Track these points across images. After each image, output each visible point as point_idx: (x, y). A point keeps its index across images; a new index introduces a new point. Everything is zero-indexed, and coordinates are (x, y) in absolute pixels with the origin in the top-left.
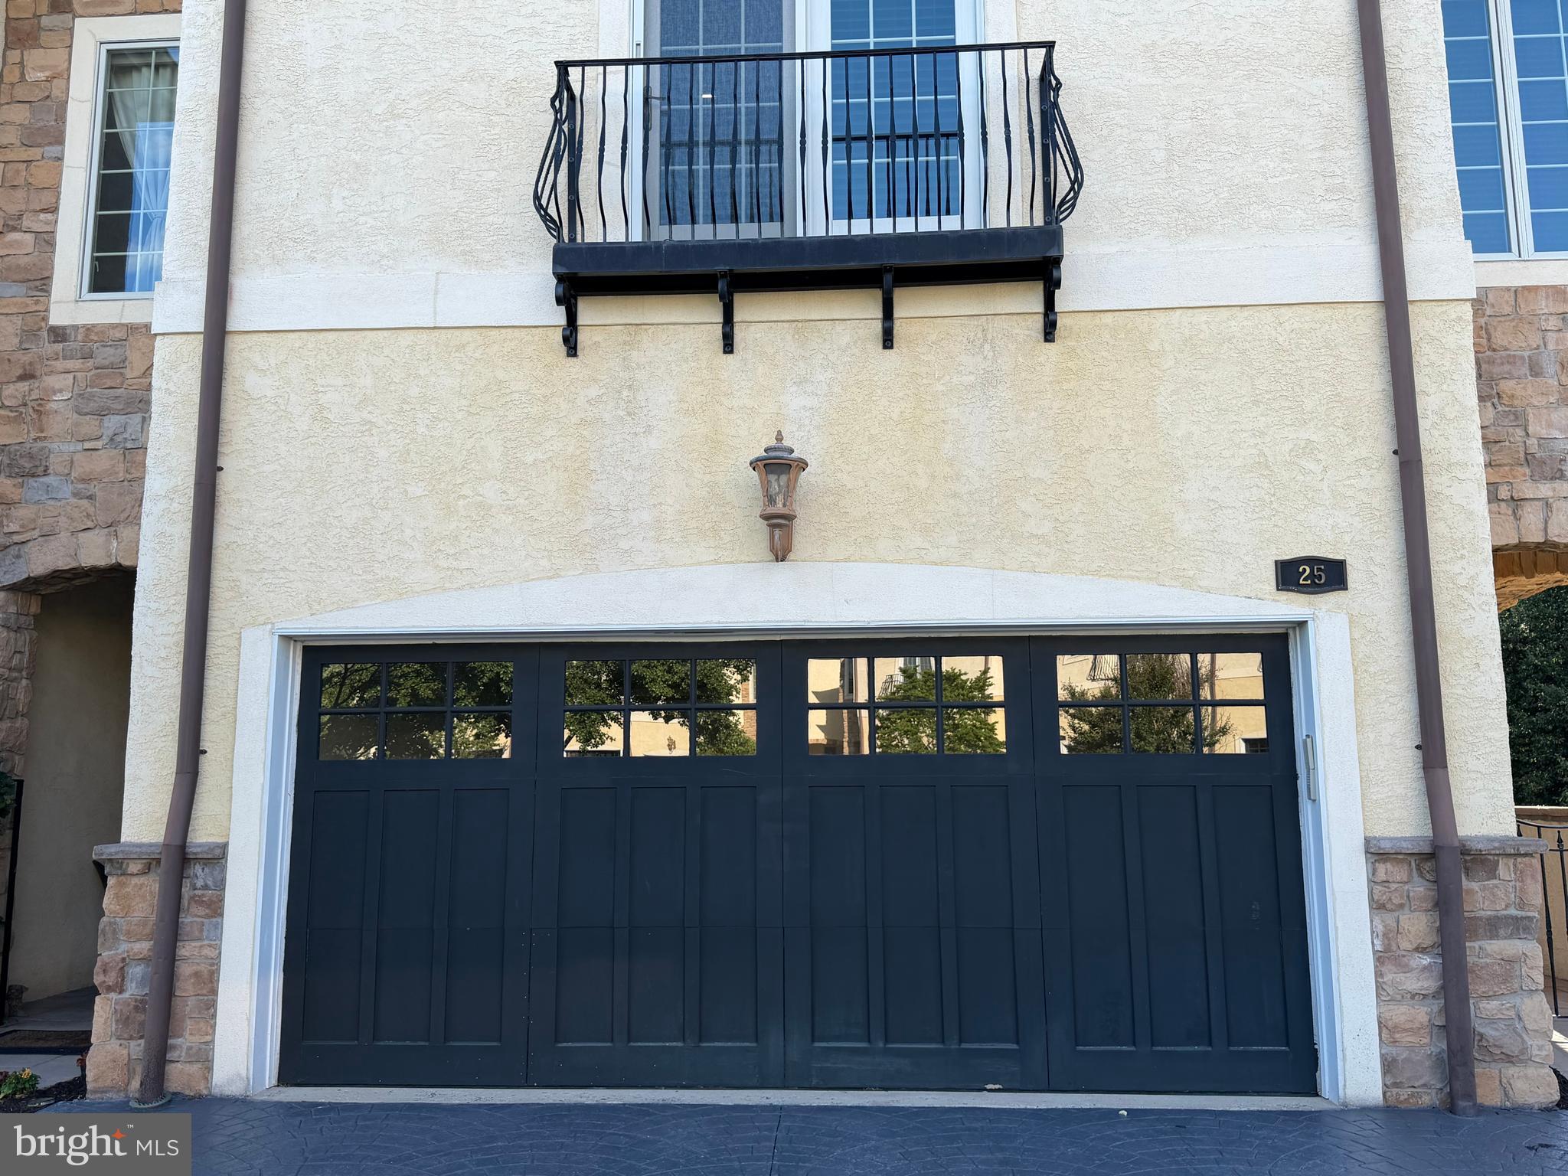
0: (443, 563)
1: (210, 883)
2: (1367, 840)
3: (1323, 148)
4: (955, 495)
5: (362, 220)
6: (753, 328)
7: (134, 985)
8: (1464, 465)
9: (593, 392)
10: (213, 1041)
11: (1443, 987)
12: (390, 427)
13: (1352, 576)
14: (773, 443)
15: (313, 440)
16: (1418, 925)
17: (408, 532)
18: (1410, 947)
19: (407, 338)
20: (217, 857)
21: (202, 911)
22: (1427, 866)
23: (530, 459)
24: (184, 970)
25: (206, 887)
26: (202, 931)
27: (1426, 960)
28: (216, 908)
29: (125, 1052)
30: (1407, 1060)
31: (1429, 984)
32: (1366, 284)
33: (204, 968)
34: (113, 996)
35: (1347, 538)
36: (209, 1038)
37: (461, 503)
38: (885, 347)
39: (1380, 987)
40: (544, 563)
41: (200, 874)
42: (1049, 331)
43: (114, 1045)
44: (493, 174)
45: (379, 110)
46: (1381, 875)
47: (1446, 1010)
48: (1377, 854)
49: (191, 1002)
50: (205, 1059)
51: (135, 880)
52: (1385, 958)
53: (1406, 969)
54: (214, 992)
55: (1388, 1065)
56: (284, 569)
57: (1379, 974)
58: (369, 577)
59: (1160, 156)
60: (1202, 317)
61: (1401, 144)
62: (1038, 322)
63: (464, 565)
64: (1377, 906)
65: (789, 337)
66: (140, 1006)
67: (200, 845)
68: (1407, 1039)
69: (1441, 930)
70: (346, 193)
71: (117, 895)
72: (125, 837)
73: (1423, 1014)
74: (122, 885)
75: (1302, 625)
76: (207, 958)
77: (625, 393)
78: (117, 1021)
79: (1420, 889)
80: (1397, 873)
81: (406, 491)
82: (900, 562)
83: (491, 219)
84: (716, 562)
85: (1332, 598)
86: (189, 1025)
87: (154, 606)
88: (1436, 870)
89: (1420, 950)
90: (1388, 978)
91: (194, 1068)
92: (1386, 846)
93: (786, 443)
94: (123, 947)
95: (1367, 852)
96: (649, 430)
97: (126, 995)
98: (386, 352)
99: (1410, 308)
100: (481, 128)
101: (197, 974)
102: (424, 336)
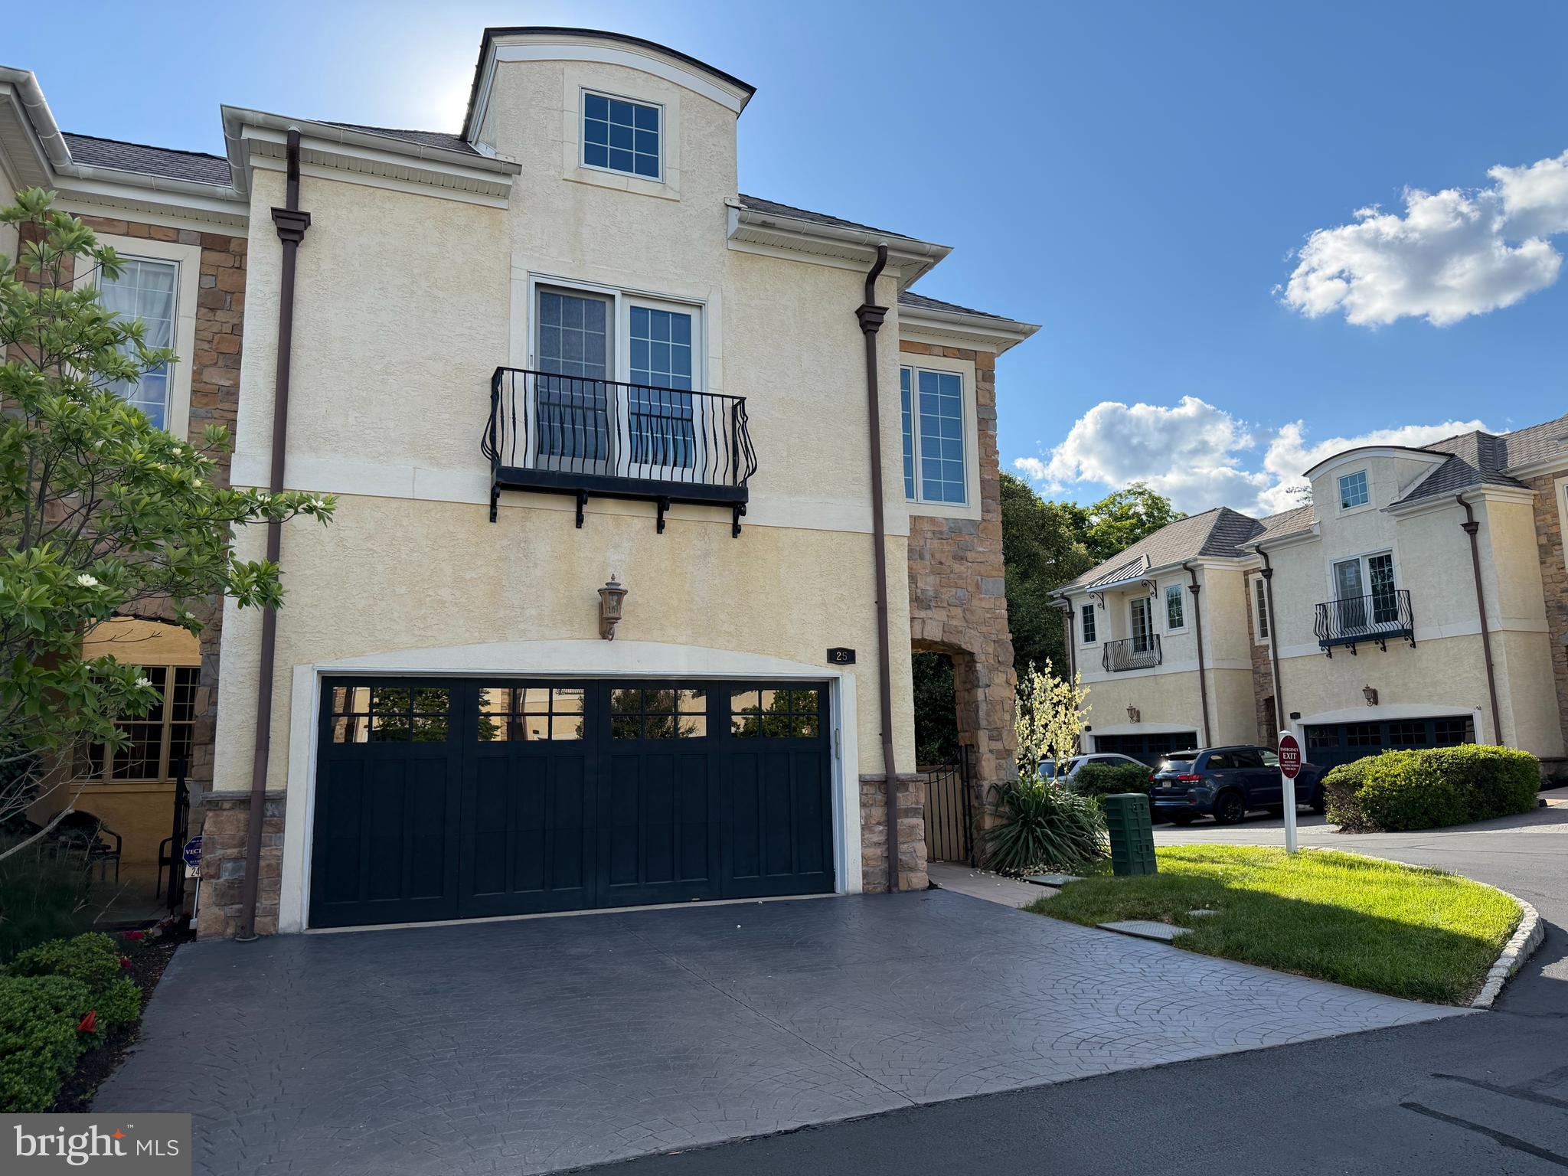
0: (416, 632)
1: (276, 813)
2: (860, 776)
3: (852, 459)
4: (691, 610)
5: (367, 432)
6: (591, 516)
7: (227, 874)
8: (902, 610)
9: (505, 543)
10: (279, 904)
11: (887, 839)
12: (385, 553)
13: (858, 657)
14: (610, 581)
15: (337, 558)
16: (878, 813)
17: (396, 615)
18: (875, 822)
19: (395, 504)
20: (280, 799)
21: (270, 829)
22: (882, 787)
23: (468, 577)
24: (262, 863)
25: (273, 816)
26: (271, 840)
27: (881, 828)
28: (280, 828)
29: (222, 913)
30: (873, 872)
31: (882, 838)
32: (869, 526)
33: (273, 862)
34: (213, 881)
35: (856, 640)
36: (277, 902)
37: (428, 599)
38: (658, 532)
39: (863, 841)
40: (476, 634)
41: (270, 809)
42: (736, 530)
43: (216, 910)
44: (447, 416)
45: (378, 368)
46: (865, 791)
47: (888, 849)
48: (864, 782)
49: (265, 882)
50: (274, 913)
51: (225, 813)
52: (866, 828)
53: (872, 832)
54: (280, 875)
55: (865, 875)
56: (319, 632)
57: (862, 835)
58: (372, 639)
59: (785, 454)
60: (801, 533)
61: (884, 462)
62: (730, 528)
63: (430, 634)
64: (863, 805)
65: (610, 523)
66: (231, 885)
67: (270, 792)
68: (872, 863)
69: (888, 815)
70: (357, 415)
71: (215, 823)
72: (215, 789)
73: (879, 851)
74: (218, 816)
75: (836, 679)
76: (275, 856)
77: (522, 545)
78: (217, 895)
79: (880, 797)
80: (871, 790)
81: (394, 591)
82: (663, 642)
83: (446, 441)
84: (571, 638)
85: (848, 667)
86: (264, 895)
87: (234, 651)
88: (887, 789)
89: (879, 824)
90: (866, 836)
91: (268, 919)
92: (868, 777)
93: (616, 581)
94: (219, 853)
95: (860, 781)
96: (535, 565)
97: (222, 880)
98: (383, 510)
99: (885, 538)
100: (440, 389)
101: (269, 866)
102: (406, 503)
